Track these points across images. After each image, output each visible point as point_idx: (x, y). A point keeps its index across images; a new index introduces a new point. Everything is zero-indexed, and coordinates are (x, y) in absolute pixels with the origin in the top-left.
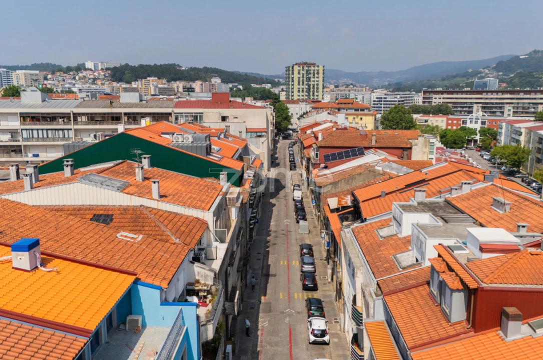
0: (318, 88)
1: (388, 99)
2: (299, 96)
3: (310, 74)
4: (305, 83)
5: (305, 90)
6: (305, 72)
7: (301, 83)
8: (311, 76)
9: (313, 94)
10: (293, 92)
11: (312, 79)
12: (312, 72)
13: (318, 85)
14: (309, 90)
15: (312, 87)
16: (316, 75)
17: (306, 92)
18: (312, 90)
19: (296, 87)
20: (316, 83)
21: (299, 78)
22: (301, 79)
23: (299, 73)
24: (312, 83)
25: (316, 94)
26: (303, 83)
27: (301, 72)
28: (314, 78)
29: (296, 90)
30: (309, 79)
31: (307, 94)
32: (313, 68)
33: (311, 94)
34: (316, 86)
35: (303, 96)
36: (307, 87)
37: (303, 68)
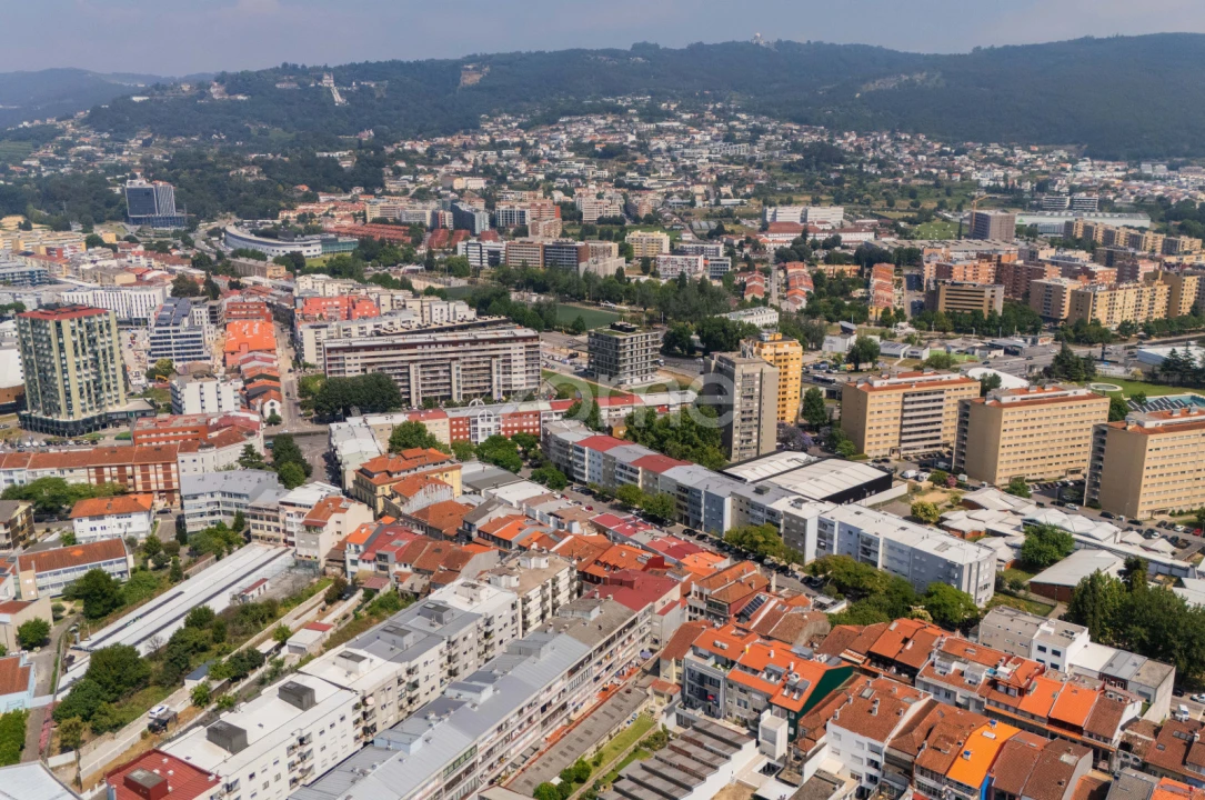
0: (112, 356)
1: (182, 333)
2: (79, 377)
3: (95, 330)
4: (88, 349)
5: (89, 363)
6: (84, 329)
7: (80, 351)
8: (96, 334)
9: (106, 367)
10: (65, 372)
11: (100, 340)
12: (97, 326)
13: (111, 348)
14: (97, 361)
15: (100, 354)
16: (106, 332)
17: (92, 365)
18: (101, 360)
19: (71, 360)
20: (108, 345)
21: (75, 344)
22: (79, 344)
23: (73, 332)
24: (99, 348)
25: (110, 366)
26: (84, 350)
27: (78, 329)
28: (102, 337)
29: (71, 368)
30: (93, 341)
31: (93, 370)
32: (99, 319)
33: (102, 367)
34: (108, 352)
35: (87, 375)
36: (91, 356)
37: (80, 322)
